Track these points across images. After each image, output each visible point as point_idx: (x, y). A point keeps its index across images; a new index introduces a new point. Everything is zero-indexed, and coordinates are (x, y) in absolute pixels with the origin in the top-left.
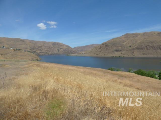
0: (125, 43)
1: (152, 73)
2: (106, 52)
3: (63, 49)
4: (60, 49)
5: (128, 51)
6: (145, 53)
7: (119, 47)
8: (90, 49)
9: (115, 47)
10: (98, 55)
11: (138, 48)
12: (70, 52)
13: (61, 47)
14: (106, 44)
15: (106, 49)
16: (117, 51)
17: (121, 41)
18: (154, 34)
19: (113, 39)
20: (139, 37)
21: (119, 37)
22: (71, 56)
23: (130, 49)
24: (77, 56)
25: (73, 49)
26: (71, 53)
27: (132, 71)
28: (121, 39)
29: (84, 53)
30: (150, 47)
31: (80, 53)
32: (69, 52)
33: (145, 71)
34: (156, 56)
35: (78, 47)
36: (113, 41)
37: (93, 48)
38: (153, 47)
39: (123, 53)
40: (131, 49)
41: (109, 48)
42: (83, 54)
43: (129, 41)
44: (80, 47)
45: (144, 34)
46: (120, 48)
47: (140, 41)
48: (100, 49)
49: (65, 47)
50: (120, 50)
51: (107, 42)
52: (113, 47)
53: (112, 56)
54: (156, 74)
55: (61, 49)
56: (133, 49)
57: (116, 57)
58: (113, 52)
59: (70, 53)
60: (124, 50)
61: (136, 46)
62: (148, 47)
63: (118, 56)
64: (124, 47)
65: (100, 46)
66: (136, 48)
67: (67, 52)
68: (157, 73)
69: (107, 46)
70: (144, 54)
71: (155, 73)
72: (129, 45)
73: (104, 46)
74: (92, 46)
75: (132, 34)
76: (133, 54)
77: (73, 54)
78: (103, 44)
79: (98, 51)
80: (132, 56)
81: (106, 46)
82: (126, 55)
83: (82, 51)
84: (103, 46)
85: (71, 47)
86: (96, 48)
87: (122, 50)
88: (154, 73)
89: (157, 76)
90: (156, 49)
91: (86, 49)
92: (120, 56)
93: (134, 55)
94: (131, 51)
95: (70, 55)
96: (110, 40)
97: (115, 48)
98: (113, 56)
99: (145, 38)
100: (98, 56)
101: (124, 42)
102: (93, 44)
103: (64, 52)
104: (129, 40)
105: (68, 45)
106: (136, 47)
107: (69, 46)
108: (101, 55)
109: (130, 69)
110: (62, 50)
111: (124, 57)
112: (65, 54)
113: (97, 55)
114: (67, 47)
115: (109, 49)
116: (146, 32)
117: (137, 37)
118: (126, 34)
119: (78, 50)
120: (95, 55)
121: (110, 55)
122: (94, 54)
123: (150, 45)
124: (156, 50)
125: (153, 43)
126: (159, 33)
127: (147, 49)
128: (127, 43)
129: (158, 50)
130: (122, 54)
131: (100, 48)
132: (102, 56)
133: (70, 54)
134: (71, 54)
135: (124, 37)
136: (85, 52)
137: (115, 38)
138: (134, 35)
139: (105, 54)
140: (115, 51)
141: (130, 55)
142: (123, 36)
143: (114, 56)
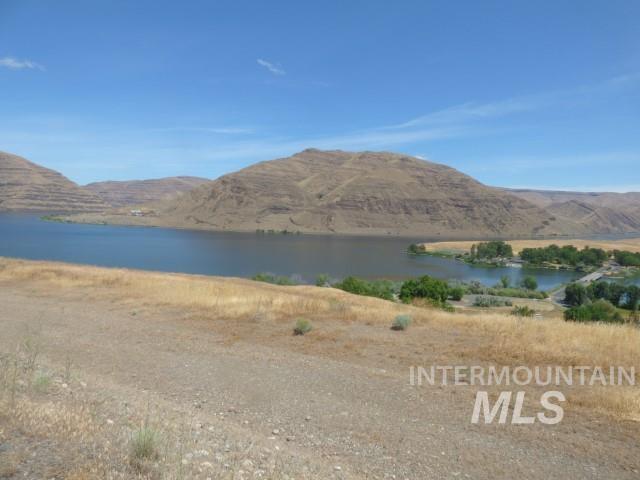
0: (302, 184)
1: (382, 287)
2: (236, 213)
3: (25, 188)
4: (9, 184)
5: (311, 211)
6: (364, 221)
7: (281, 196)
8: (169, 197)
9: (268, 195)
10: (202, 222)
11: (342, 204)
12: (70, 206)
13: (16, 177)
14: (235, 180)
15: (234, 201)
16: (276, 209)
17: (291, 174)
18: (391, 159)
19: (262, 165)
20: (346, 166)
21: (284, 159)
22: (75, 222)
23: (320, 204)
24: (105, 224)
25: (86, 192)
26: (75, 207)
27: (327, 284)
28: (289, 165)
29: (144, 214)
30: (377, 203)
31: (121, 210)
32: (61, 203)
33: (366, 283)
34: (394, 233)
35: (109, 183)
36: (261, 171)
37: (180, 193)
38: (387, 203)
39: (295, 217)
40: (323, 206)
41: (246, 199)
42: (134, 215)
43: (316, 178)
44: (118, 186)
45: (363, 156)
46: (286, 200)
47: (351, 180)
48: (212, 200)
49: (38, 180)
50: (287, 209)
51: (241, 172)
52: (262, 195)
53: (258, 231)
54: (392, 291)
55: (18, 188)
56: (330, 206)
57: (271, 233)
58: (260, 213)
59: (70, 209)
60: (299, 208)
61: (338, 196)
62: (372, 200)
63: (278, 229)
64: (302, 199)
65: (210, 189)
66: (338, 203)
67: (48, 205)
68: (397, 285)
69: (238, 188)
70: (361, 225)
71: (391, 288)
72: (315, 192)
73: (229, 186)
74: (176, 183)
75: (328, 154)
76: (328, 225)
77: (87, 212)
78: (223, 181)
79: (202, 206)
80: (325, 231)
81: (236, 188)
82: (308, 227)
83: (130, 200)
84: (224, 190)
85: (72, 180)
86: (194, 193)
87: (291, 207)
88: (388, 289)
89: (395, 296)
90: (396, 211)
91: (149, 197)
92: (285, 232)
93: (331, 226)
94: (321, 213)
95: (68, 218)
96: (252, 167)
97: (268, 200)
98: (261, 228)
99: (366, 172)
100: (205, 227)
101: (299, 180)
102: (179, 177)
103: (32, 204)
104: (316, 175)
105: (59, 171)
106: (338, 199)
107: (64, 174)
108: (218, 223)
109: (322, 276)
110: (21, 191)
111: (298, 233)
112: (41, 211)
113: (198, 222)
114: (50, 181)
115: (247, 203)
116: (367, 152)
117: (340, 164)
118: (308, 151)
119: (112, 195)
120: (191, 225)
121: (250, 227)
122: (188, 218)
123: (379, 195)
124: (393, 213)
125: (387, 190)
126: (403, 160)
127: (371, 210)
128: (308, 185)
129: (399, 213)
130: (292, 221)
131: (213, 195)
132: (220, 228)
133: (66, 213)
134: (75, 213)
135: (298, 159)
136: (145, 209)
137: (271, 162)
138: (333, 156)
139: (230, 222)
140: (267, 212)
141: (318, 229)
142: (296, 155)
143: (266, 231)
